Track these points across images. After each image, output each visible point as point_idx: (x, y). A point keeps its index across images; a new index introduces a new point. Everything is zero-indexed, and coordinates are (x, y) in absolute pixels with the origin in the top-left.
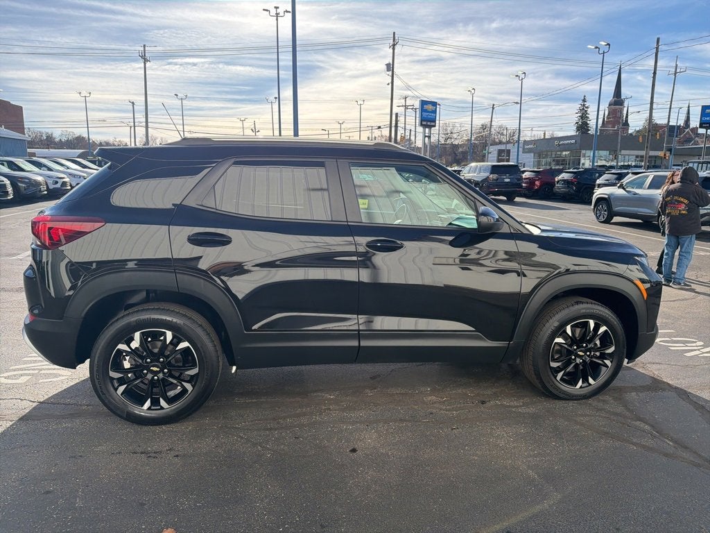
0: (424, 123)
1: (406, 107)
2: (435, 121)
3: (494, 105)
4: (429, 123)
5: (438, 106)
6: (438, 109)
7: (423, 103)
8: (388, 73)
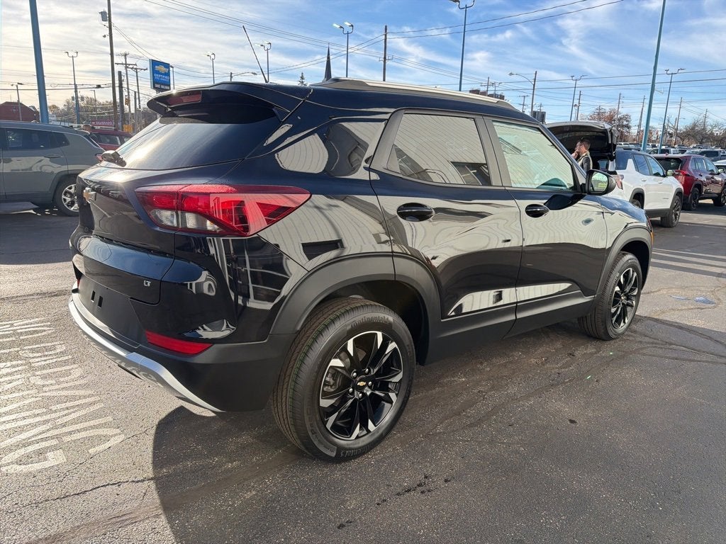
0: (157, 86)
1: (127, 66)
2: (169, 86)
3: (231, 73)
4: (163, 87)
5: (171, 69)
6: (171, 72)
7: (154, 63)
8: (104, 23)
